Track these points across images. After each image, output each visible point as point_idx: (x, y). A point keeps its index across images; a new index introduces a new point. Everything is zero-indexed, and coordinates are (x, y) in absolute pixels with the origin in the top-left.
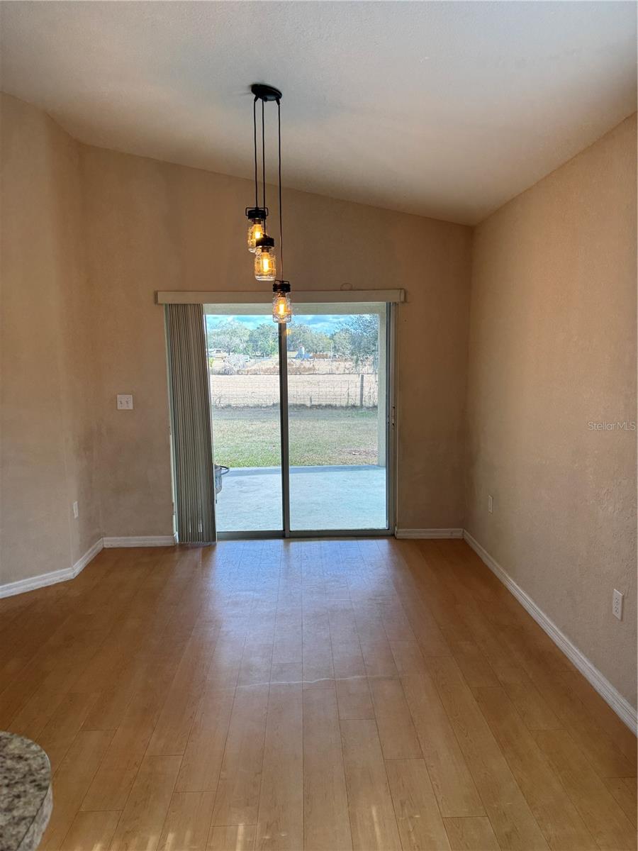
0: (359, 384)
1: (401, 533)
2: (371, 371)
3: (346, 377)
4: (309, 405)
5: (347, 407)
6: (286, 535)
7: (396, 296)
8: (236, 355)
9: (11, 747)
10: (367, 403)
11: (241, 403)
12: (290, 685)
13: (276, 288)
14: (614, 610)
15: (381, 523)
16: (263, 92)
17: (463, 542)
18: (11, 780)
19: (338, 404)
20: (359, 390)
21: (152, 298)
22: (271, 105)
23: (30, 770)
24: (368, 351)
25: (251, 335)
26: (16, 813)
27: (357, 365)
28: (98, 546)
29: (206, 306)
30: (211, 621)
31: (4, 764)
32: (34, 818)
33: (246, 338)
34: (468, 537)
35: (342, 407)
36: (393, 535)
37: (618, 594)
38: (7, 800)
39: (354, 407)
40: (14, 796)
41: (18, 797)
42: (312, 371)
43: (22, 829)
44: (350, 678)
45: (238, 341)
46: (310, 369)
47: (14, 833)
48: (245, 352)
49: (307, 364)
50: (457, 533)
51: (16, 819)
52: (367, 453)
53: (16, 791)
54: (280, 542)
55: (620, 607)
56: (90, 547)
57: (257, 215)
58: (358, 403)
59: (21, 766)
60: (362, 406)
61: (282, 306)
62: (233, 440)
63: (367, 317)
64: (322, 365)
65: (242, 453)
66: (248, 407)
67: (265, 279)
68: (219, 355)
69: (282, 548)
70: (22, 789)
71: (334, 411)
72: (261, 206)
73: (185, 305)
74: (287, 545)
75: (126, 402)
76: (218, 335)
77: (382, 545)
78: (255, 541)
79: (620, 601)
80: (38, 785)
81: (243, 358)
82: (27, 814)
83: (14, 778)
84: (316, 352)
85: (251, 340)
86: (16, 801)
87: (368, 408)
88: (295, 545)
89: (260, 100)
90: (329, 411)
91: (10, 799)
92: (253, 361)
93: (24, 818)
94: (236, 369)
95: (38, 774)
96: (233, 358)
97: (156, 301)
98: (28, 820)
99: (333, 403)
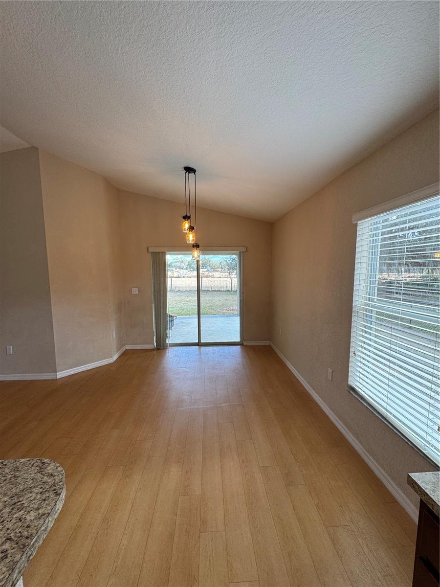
0: (231, 282)
1: (245, 343)
2: (235, 277)
3: (226, 279)
4: (211, 290)
5: (226, 291)
6: (199, 344)
7: (244, 249)
8: (183, 270)
9: (49, 468)
10: (234, 289)
11: (184, 289)
12: (198, 408)
13: (193, 246)
14: (329, 376)
15: (238, 339)
16: (189, 170)
17: (270, 346)
18: (44, 489)
19: (222, 290)
20: (230, 284)
21: (146, 250)
22: (192, 175)
23: (54, 483)
24: (234, 269)
25: (189, 263)
26: (40, 511)
27: (230, 274)
28: (124, 349)
29: (167, 252)
30: (168, 381)
31: (43, 479)
32: (49, 514)
33: (187, 264)
34: (272, 344)
35: (224, 291)
36: (242, 344)
37: (330, 370)
38: (38, 502)
39: (228, 291)
40: (43, 499)
41: (45, 500)
42: (212, 276)
43: (41, 521)
44: (223, 405)
45: (184, 265)
46: (211, 276)
47: (36, 524)
48: (186, 269)
49: (210, 274)
50: (267, 343)
51: (40, 515)
52: (233, 310)
53: (44, 497)
54: (197, 347)
55: (331, 375)
56: (120, 349)
57: (186, 217)
58: (230, 290)
59: (50, 481)
60: (232, 291)
61: (196, 253)
62: (180, 305)
63: (234, 256)
64: (217, 274)
65: (183, 310)
66: (187, 291)
67: (191, 242)
68: (176, 270)
69: (198, 350)
70: (47, 495)
71: (221, 292)
72: (188, 214)
73: (159, 252)
74: (200, 349)
75: (135, 291)
76: (176, 262)
77: (238, 348)
78: (186, 347)
79: (331, 374)
80: (56, 492)
81: (186, 271)
82: (46, 512)
83: (45, 487)
84: (214, 269)
85: (189, 265)
86: (43, 502)
87: (234, 291)
88: (203, 349)
89: (187, 173)
90: (218, 292)
91: (40, 502)
92: (189, 273)
93: (44, 515)
94: (183, 276)
95: (58, 485)
96: (181, 271)
97: (148, 251)
98: (46, 515)
99: (220, 290)
